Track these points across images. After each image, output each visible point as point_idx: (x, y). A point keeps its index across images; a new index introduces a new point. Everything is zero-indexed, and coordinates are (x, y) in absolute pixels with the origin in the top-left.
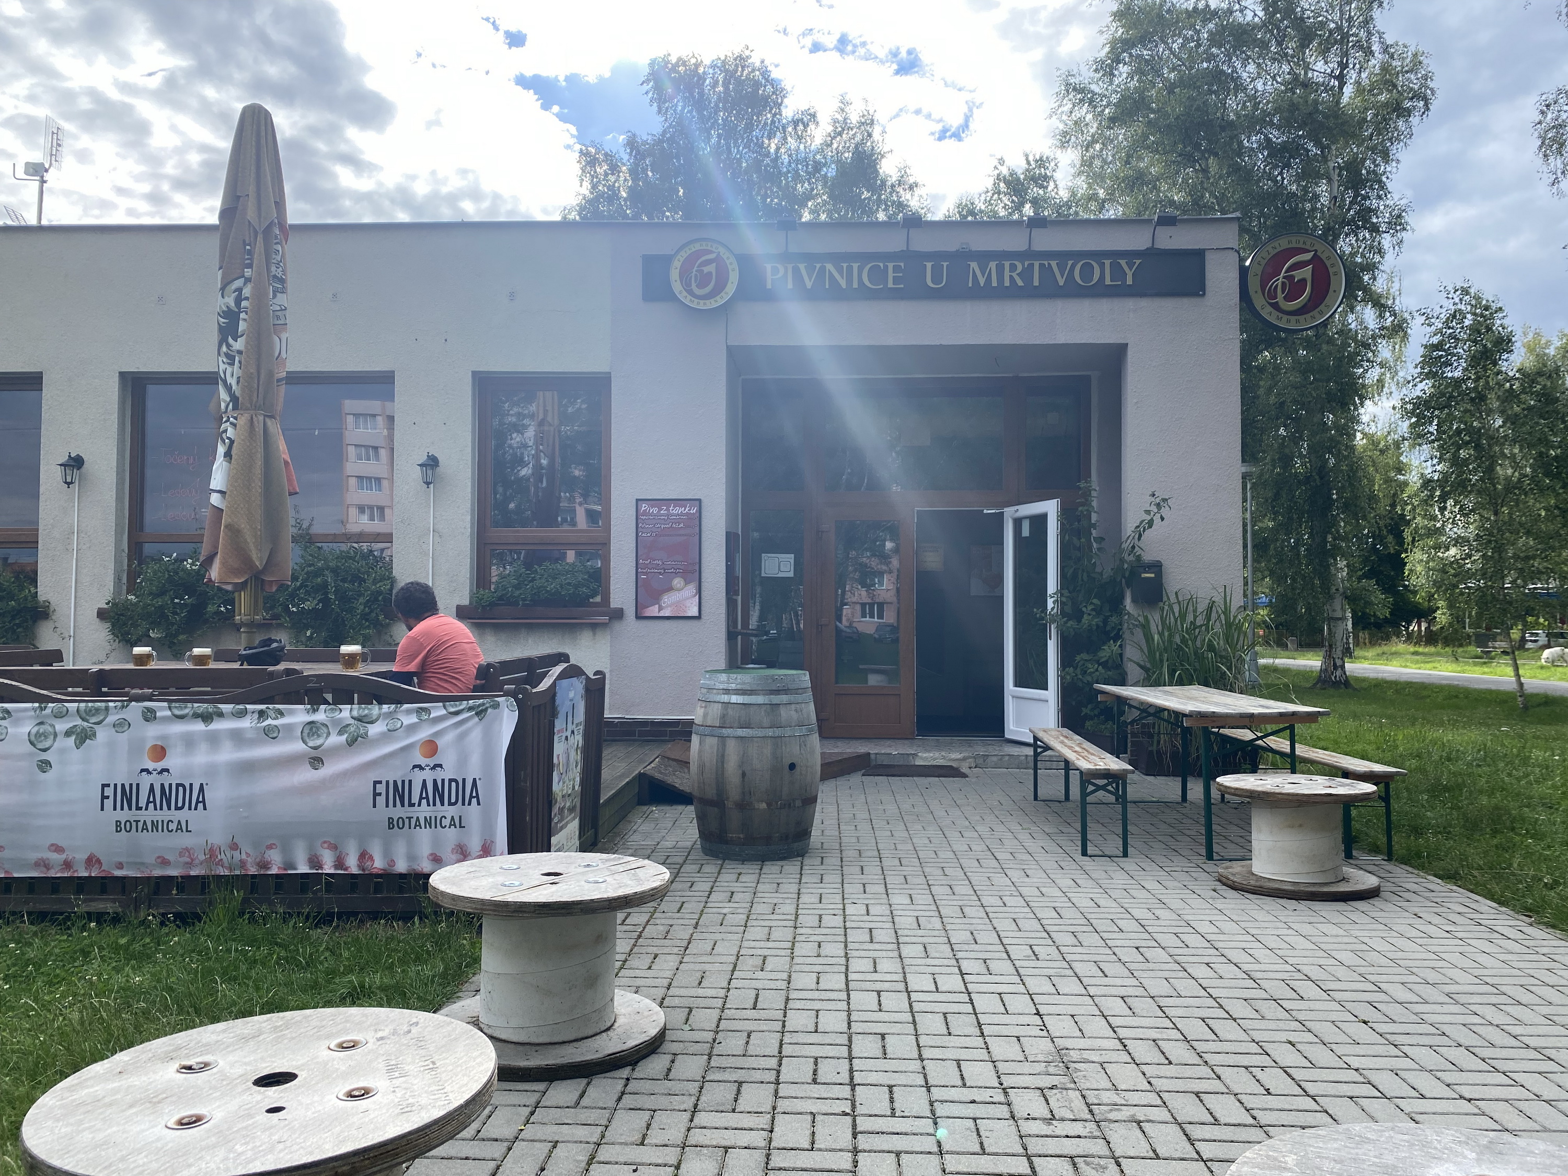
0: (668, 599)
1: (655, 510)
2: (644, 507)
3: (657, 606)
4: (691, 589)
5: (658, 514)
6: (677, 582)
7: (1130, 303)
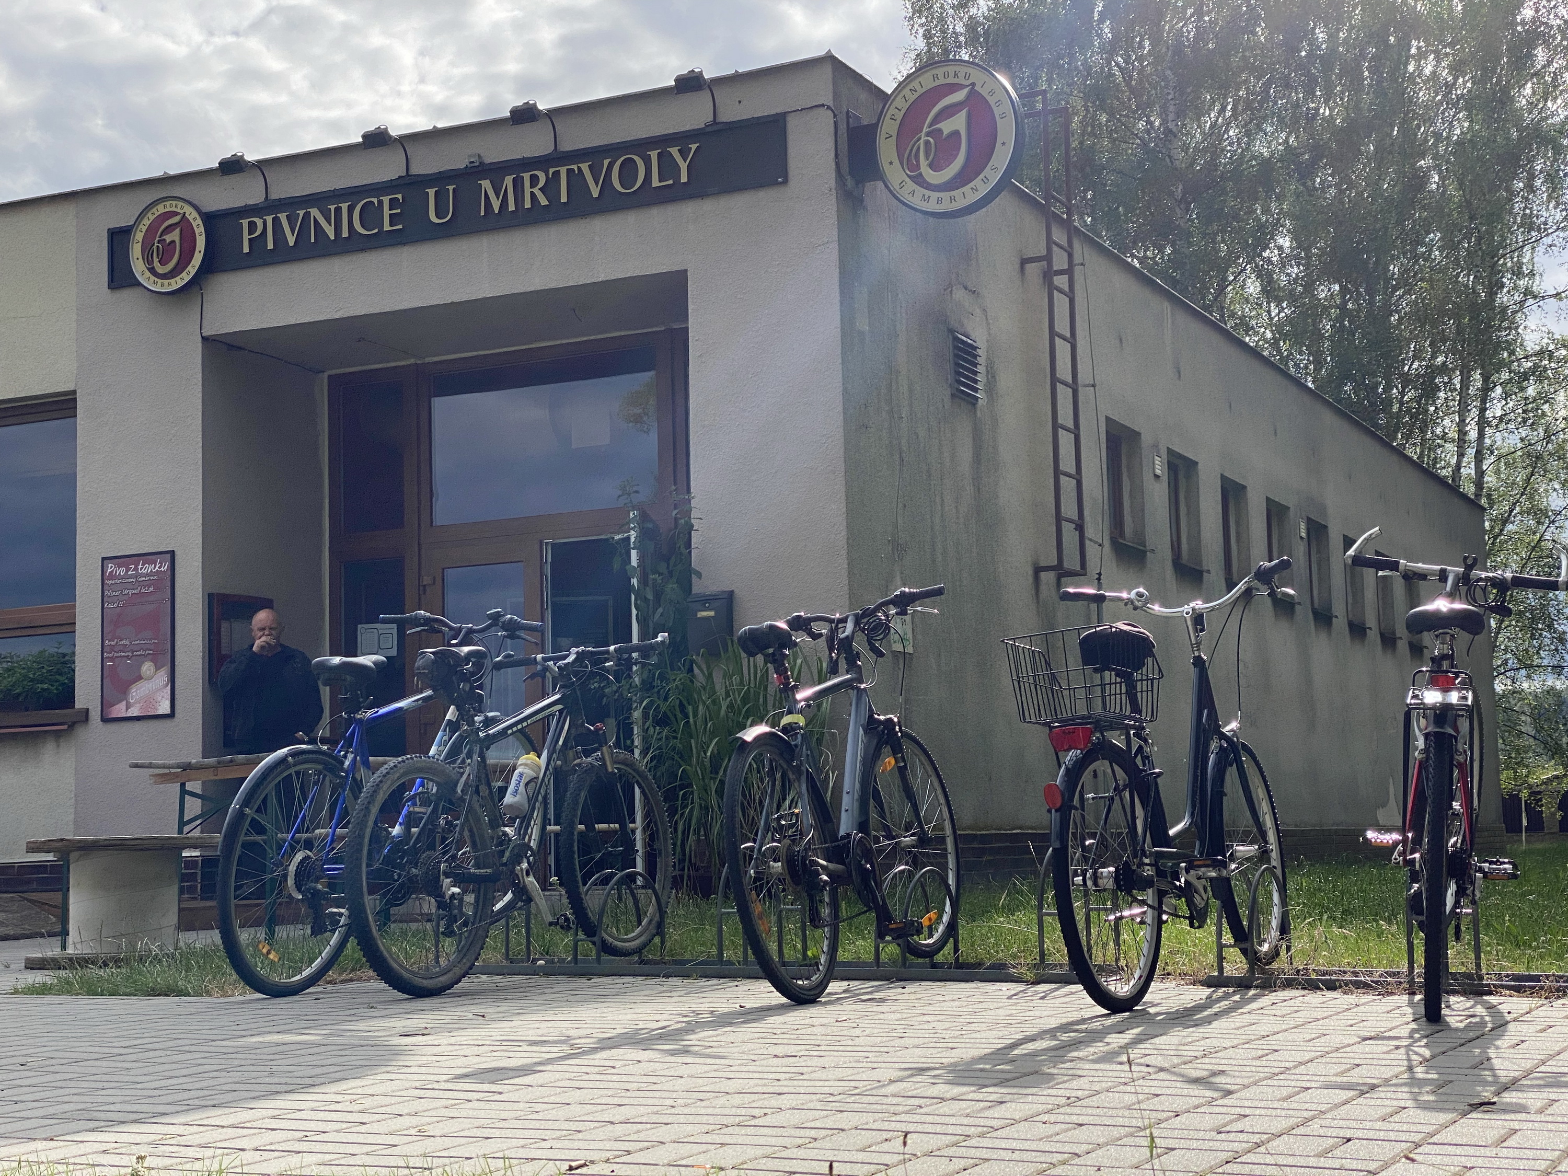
0: (138, 692)
1: (122, 571)
2: (110, 568)
3: (124, 702)
4: (162, 677)
5: (126, 576)
6: (147, 668)
7: (689, 209)
